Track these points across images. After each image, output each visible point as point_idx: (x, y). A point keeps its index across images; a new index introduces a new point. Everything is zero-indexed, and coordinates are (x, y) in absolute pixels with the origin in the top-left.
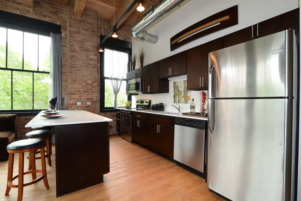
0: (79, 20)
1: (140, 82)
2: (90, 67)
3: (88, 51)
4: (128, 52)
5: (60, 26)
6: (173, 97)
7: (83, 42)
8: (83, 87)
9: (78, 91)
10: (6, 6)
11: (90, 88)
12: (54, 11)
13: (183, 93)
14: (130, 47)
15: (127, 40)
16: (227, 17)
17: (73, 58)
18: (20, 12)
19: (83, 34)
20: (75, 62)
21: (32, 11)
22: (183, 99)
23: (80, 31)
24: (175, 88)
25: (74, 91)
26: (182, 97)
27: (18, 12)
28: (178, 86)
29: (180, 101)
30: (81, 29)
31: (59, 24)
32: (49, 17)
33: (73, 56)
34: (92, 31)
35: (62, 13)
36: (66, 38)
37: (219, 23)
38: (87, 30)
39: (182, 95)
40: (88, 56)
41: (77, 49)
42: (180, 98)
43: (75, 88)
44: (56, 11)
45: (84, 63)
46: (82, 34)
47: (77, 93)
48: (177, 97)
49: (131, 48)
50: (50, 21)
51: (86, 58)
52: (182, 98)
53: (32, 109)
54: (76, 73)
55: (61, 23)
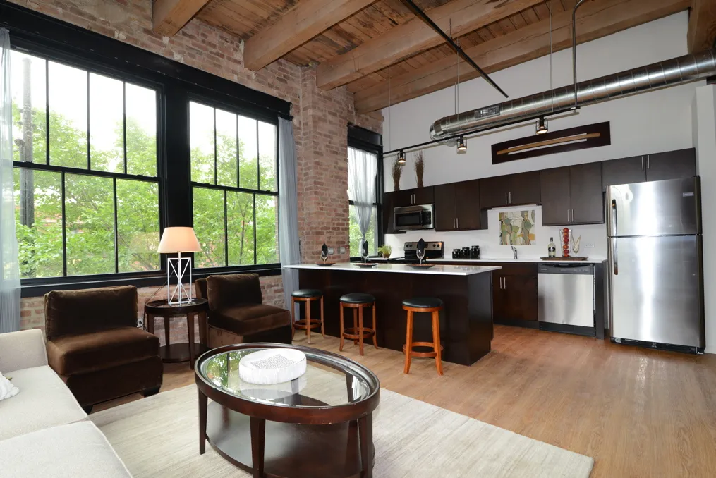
0: (325, 97)
1: (431, 211)
2: (340, 182)
3: (337, 153)
4: (377, 152)
5: (290, 103)
6: (500, 235)
7: (329, 137)
8: (332, 219)
9: (327, 228)
10: (220, 66)
11: (341, 221)
12: (282, 77)
13: (520, 230)
14: (379, 144)
15: (377, 131)
16: (598, 135)
17: (319, 166)
18: (238, 78)
19: (331, 122)
20: (321, 174)
21: (253, 77)
22: (521, 238)
23: (325, 116)
24: (502, 222)
25: (322, 228)
26: (519, 236)
27: (235, 79)
28: (508, 220)
29: (515, 242)
30: (327, 113)
31: (288, 101)
32: (277, 88)
33: (317, 163)
34: (341, 117)
35: (293, 80)
36: (299, 128)
37: (586, 140)
38: (334, 115)
39: (519, 233)
40: (337, 163)
41: (323, 149)
42: (515, 238)
43: (323, 223)
44: (285, 76)
45: (332, 176)
46: (328, 123)
47: (325, 231)
48: (508, 236)
49: (382, 144)
50: (277, 96)
51: (335, 167)
52: (518, 238)
53: (253, 264)
54: (322, 194)
55: (293, 99)
